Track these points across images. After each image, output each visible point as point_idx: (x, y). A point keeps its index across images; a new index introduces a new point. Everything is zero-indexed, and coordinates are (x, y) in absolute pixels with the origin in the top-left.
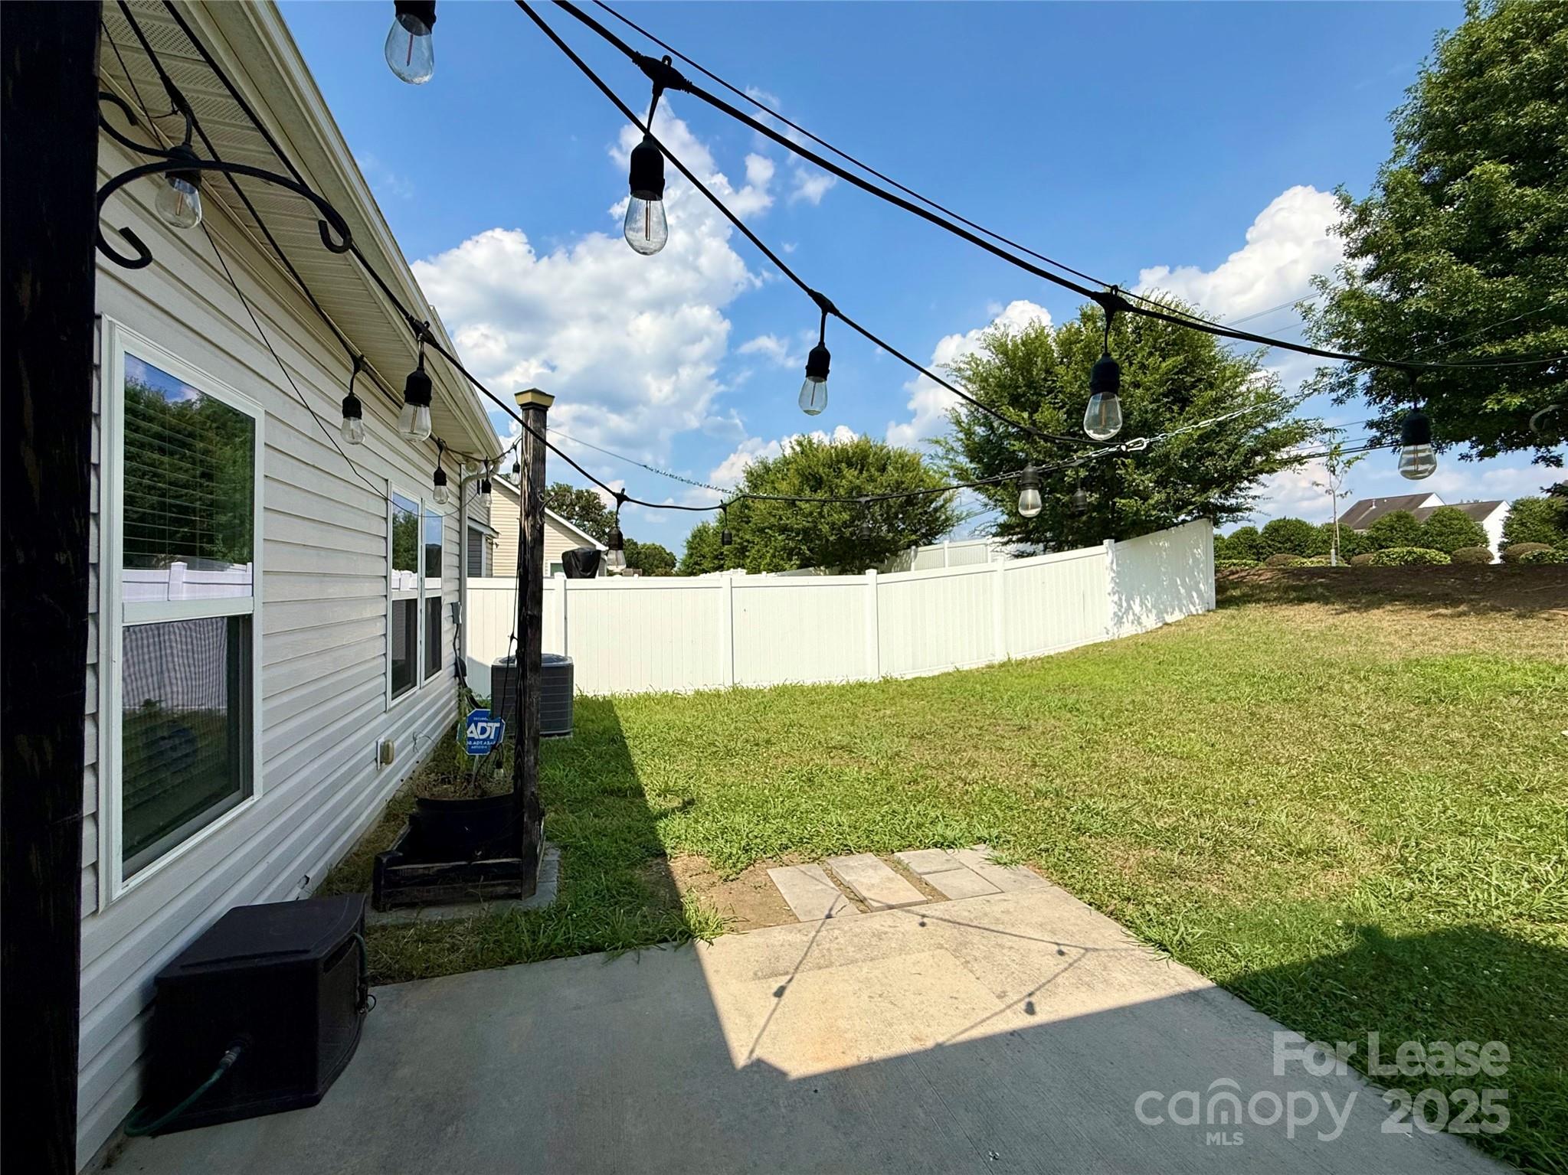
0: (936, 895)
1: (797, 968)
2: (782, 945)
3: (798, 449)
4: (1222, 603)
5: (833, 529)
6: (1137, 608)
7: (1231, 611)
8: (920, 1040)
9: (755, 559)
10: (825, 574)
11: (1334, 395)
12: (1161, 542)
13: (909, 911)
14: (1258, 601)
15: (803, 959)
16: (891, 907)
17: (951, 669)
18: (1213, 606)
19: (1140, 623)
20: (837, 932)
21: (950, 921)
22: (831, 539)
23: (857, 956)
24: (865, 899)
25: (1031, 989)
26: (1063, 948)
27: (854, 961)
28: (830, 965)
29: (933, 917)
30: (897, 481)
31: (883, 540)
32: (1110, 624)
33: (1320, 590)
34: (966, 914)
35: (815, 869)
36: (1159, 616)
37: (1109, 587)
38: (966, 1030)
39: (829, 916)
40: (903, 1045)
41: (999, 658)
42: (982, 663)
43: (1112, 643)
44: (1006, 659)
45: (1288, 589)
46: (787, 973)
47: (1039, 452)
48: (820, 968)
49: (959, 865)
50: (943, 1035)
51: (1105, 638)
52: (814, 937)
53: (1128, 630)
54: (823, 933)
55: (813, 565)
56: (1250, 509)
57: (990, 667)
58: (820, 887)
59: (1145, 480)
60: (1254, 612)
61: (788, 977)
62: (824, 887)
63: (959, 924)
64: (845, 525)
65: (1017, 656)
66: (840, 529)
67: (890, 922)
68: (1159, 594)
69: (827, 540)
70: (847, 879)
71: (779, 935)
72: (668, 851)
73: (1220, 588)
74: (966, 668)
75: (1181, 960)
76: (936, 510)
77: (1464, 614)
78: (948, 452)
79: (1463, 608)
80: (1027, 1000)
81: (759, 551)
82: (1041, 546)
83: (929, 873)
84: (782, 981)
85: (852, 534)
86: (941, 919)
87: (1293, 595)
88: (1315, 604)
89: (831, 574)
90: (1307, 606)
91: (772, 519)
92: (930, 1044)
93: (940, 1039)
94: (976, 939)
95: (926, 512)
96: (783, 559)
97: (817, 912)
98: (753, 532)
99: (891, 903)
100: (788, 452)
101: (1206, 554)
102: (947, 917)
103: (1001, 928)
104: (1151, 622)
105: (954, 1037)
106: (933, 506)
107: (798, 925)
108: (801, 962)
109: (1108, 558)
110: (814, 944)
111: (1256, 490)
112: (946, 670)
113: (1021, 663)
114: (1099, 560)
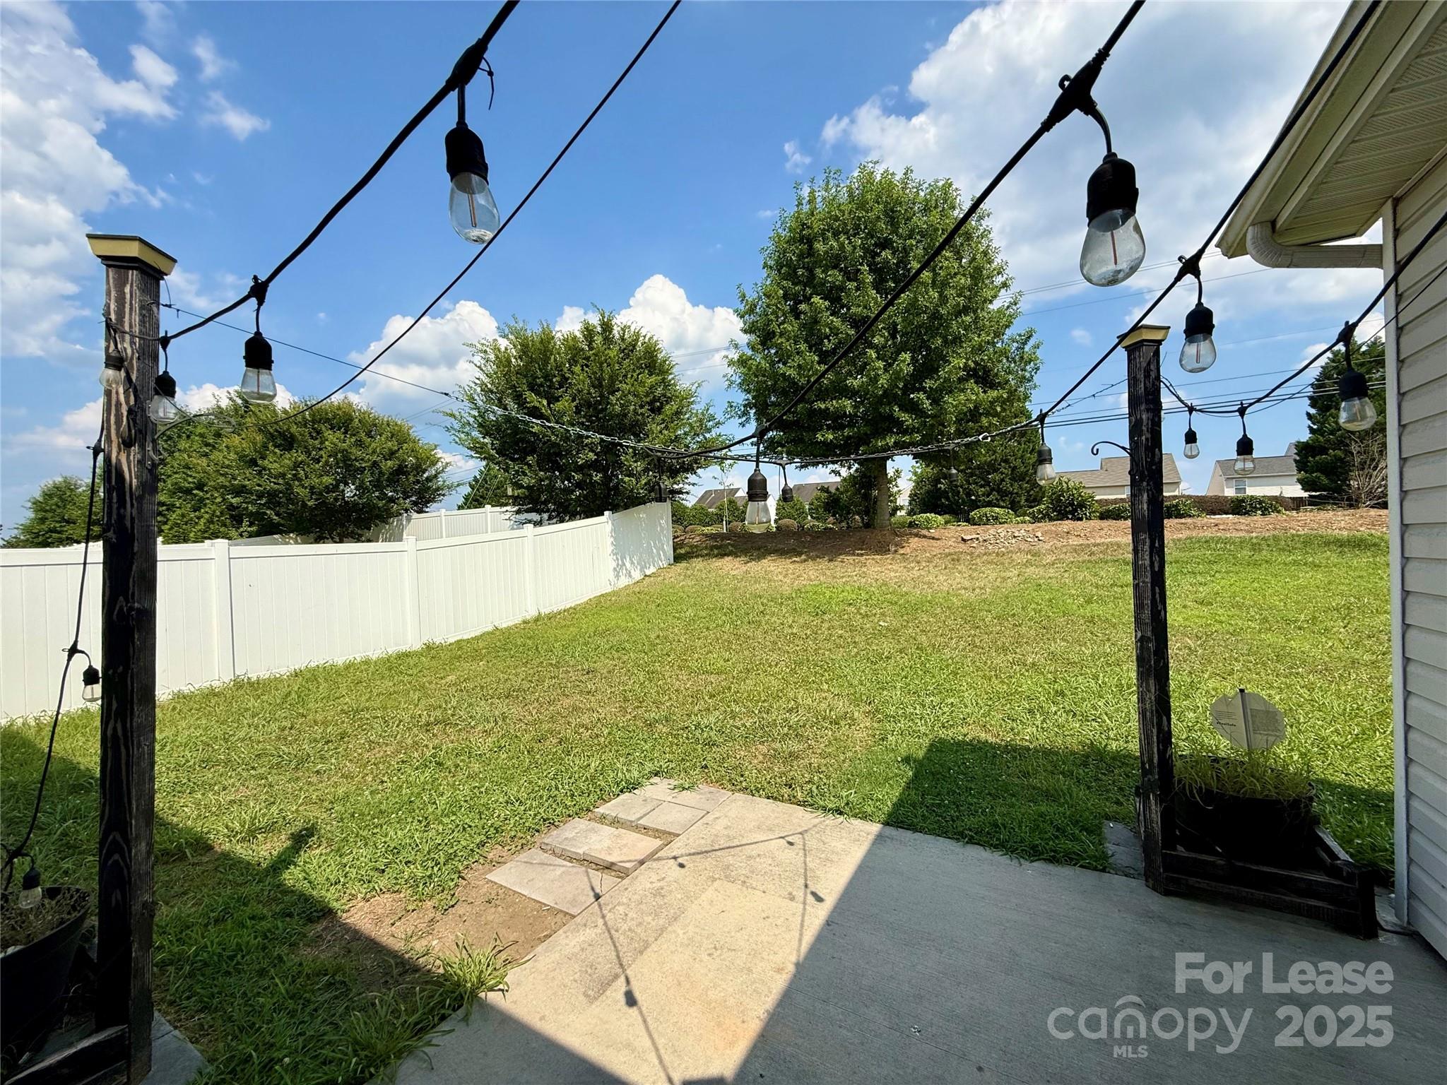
0: (667, 836)
1: (621, 965)
2: (582, 950)
3: (239, 401)
4: (678, 558)
5: (312, 493)
6: (628, 564)
7: (684, 564)
8: (782, 969)
9: (177, 525)
10: (296, 543)
11: (740, 421)
12: (641, 514)
13: (659, 859)
14: (697, 557)
15: (617, 951)
16: (642, 863)
17: (490, 628)
18: (672, 561)
19: (630, 576)
20: (621, 909)
21: (698, 854)
22: (309, 504)
23: (661, 922)
24: (613, 864)
25: (802, 881)
26: (790, 839)
27: (663, 930)
28: (647, 945)
29: (682, 856)
30: (390, 450)
31: (375, 507)
32: (611, 575)
33: (730, 548)
34: (703, 842)
35: (536, 855)
36: (641, 570)
37: (610, 548)
38: (800, 940)
39: (597, 897)
40: (779, 984)
41: (531, 613)
42: (518, 620)
43: (614, 593)
44: (537, 614)
45: (712, 548)
46: (616, 977)
47: (557, 436)
48: (641, 952)
49: (655, 803)
50: (791, 953)
51: (609, 589)
52: (605, 924)
53: (624, 582)
54: (609, 916)
55: (280, 532)
56: (687, 493)
57: (525, 622)
58: (559, 871)
59: (639, 466)
60: (698, 564)
61: (622, 979)
62: (562, 869)
63: (706, 852)
64: (328, 489)
65: (545, 611)
66: (321, 494)
67: (654, 878)
68: (641, 554)
69: (304, 505)
70: (581, 851)
71: (568, 941)
72: (335, 905)
73: (676, 547)
74: (504, 625)
75: (855, 816)
76: (428, 479)
77: (805, 561)
78: (463, 426)
79: (803, 557)
80: (808, 891)
81: (183, 516)
82: (546, 516)
83: (641, 818)
84: (620, 986)
85: (336, 499)
86: (690, 854)
87: (716, 552)
88: (730, 558)
89: (304, 542)
90: (727, 559)
91: (222, 479)
92: (791, 968)
93: (794, 959)
94: (731, 860)
95: (418, 482)
96: (225, 525)
97: (583, 898)
98: (172, 494)
99: (640, 857)
100: (225, 403)
101: (667, 522)
102: (693, 851)
103: (736, 842)
104: (637, 575)
105: (799, 951)
106: (425, 475)
107: (578, 919)
108: (618, 957)
109: (609, 527)
110: (613, 932)
111: (692, 478)
112: (486, 630)
113: (551, 617)
114: (602, 526)
